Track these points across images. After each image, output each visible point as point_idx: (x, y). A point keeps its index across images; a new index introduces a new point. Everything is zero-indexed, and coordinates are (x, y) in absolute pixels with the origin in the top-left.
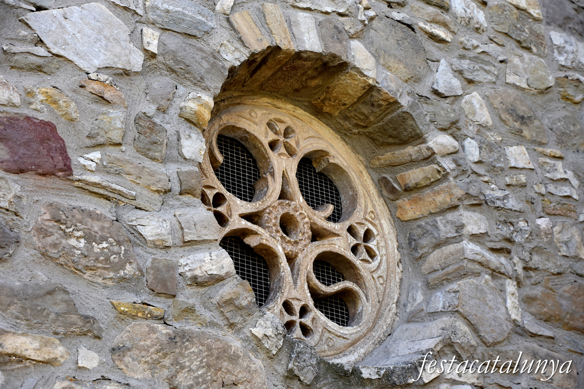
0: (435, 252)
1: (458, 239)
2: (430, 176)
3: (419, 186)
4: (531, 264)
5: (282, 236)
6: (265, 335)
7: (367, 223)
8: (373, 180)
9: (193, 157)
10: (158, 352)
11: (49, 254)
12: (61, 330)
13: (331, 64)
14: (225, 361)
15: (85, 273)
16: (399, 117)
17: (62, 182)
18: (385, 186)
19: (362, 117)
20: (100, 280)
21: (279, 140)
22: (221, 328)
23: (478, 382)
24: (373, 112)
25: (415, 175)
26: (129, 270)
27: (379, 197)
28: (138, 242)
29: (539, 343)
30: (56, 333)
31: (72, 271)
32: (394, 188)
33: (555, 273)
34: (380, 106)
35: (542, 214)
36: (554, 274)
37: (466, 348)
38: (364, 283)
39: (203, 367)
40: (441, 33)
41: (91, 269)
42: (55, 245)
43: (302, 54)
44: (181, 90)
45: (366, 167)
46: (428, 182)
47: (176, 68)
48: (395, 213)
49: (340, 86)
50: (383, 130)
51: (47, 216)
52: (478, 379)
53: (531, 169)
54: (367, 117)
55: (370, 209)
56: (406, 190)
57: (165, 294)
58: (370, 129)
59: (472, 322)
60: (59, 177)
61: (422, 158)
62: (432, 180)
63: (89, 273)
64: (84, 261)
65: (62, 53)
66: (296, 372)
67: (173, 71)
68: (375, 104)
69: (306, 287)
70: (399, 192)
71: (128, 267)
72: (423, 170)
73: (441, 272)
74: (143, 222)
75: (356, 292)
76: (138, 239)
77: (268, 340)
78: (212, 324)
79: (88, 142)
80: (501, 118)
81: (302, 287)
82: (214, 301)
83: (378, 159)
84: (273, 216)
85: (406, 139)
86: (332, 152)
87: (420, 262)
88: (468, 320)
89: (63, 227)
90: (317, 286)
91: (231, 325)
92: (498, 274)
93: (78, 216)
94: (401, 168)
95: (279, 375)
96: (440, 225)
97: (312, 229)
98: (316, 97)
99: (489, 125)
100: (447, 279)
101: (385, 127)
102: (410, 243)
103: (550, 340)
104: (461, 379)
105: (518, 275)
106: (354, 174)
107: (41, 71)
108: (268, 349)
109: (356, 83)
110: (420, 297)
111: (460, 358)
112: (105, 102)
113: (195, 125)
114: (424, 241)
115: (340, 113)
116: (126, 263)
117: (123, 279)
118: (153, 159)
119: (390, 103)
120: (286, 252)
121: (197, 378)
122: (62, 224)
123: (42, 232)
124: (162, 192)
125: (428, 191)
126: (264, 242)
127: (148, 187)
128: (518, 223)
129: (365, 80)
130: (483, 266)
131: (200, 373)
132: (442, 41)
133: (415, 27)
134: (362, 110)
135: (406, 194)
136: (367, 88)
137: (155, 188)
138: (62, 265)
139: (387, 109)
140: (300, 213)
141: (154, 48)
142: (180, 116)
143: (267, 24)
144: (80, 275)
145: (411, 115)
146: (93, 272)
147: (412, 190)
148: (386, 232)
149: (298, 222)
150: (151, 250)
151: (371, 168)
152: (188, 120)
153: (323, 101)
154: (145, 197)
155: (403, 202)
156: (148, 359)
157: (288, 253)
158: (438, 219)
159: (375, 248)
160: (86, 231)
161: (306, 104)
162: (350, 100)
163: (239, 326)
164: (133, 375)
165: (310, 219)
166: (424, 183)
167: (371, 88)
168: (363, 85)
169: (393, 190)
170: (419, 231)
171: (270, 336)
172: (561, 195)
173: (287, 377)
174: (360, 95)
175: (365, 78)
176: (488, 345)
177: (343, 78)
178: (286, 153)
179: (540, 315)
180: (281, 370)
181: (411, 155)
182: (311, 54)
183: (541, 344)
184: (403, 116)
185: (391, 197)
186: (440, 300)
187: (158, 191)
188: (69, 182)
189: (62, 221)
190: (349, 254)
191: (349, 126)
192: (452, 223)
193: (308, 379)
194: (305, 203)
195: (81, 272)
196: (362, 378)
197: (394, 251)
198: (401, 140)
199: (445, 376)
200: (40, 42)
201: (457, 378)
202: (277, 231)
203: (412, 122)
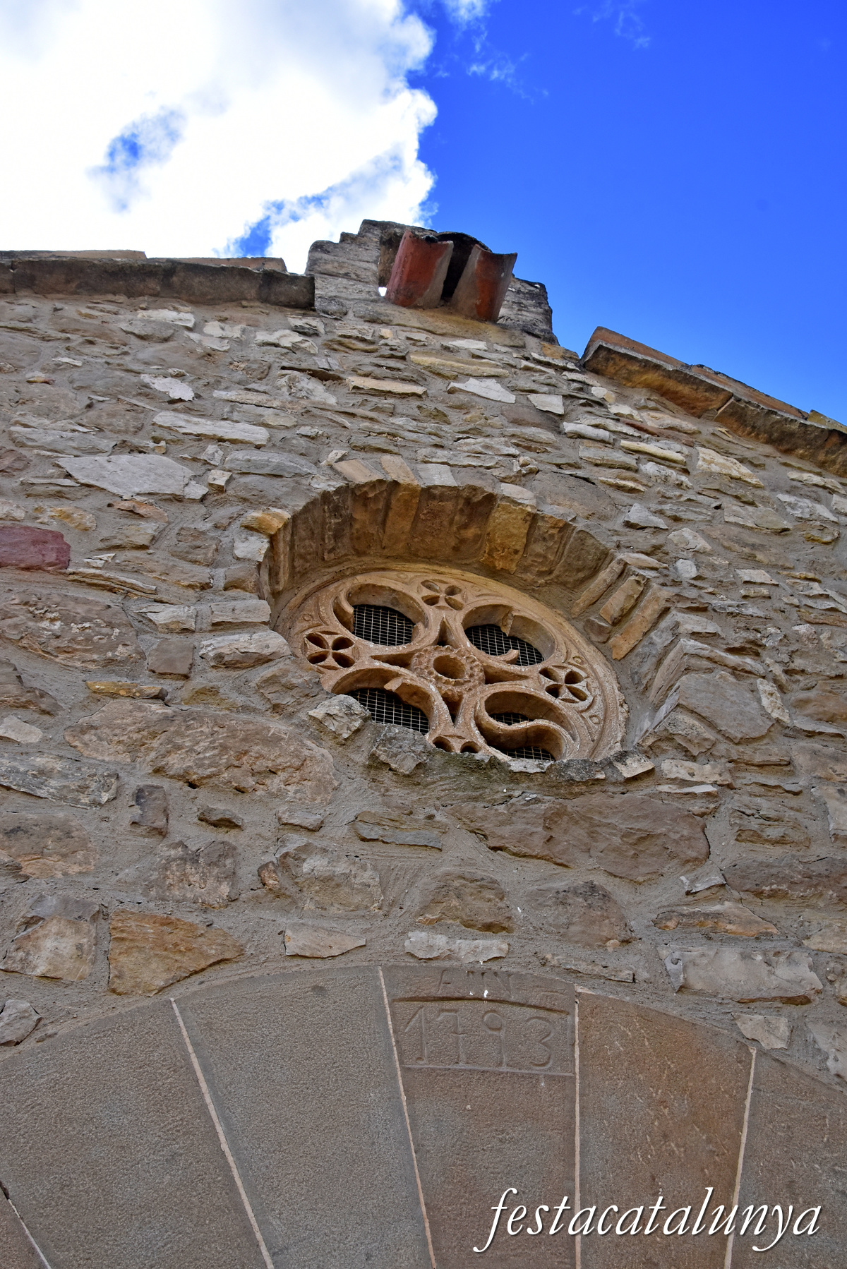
0: (659, 670)
1: (677, 640)
2: (631, 593)
3: (625, 611)
4: (792, 666)
5: (437, 676)
6: (329, 715)
7: (570, 666)
8: (577, 629)
9: (249, 556)
10: (141, 730)
11: (7, 635)
13: (475, 500)
14: (257, 744)
15: (57, 657)
16: (576, 540)
17: (52, 577)
18: (591, 630)
19: (540, 560)
20: (78, 664)
21: (439, 597)
22: (262, 714)
23: (722, 778)
24: (548, 548)
25: (616, 601)
26: (121, 651)
27: (587, 644)
28: (147, 629)
29: (821, 742)
31: (40, 656)
32: (600, 626)
33: (833, 675)
34: (552, 536)
35: (799, 622)
36: (831, 678)
37: (696, 741)
38: (569, 722)
39: (214, 748)
40: (636, 486)
41: (65, 651)
42: (16, 627)
43: (432, 490)
44: (249, 512)
45: (568, 620)
46: (633, 601)
47: (248, 495)
48: (611, 656)
49: (499, 527)
50: (568, 567)
51: (14, 602)
52: (720, 775)
53: (774, 585)
54: (545, 557)
55: (574, 653)
56: (614, 624)
57: (170, 674)
58: (556, 572)
59: (704, 715)
60: (48, 572)
61: (616, 576)
62: (636, 596)
63: (62, 656)
64: (55, 643)
65: (93, 483)
66: (383, 758)
67: (245, 499)
68: (546, 536)
69: (473, 724)
70: (607, 628)
71: (120, 648)
72: (622, 590)
73: (664, 686)
75: (555, 730)
76: (147, 626)
77: (334, 721)
78: (247, 709)
79: (101, 545)
80: (724, 547)
81: (466, 724)
82: (253, 684)
83: (578, 604)
84: (424, 660)
85: (594, 564)
86: (516, 606)
87: (647, 693)
88: (696, 713)
89: (31, 609)
90: (491, 724)
91: (276, 708)
92: (742, 673)
94: (602, 601)
95: (357, 766)
96: (655, 639)
97: (486, 673)
98: (482, 552)
99: (708, 550)
101: (569, 561)
102: (633, 680)
103: (837, 739)
104: (694, 779)
105: (776, 675)
106: (549, 625)
107: (62, 497)
108: (334, 732)
109: (514, 516)
110: (647, 725)
111: (688, 753)
112: (136, 516)
113: (257, 530)
114: (646, 668)
115: (517, 566)
116: (118, 645)
117: (111, 661)
118: (194, 562)
119: (561, 528)
120: (443, 692)
121: (201, 759)
122: (30, 606)
124: (197, 586)
125: (636, 612)
126: (408, 682)
127: (177, 582)
128: (766, 629)
129: (522, 509)
130: (716, 662)
131: (207, 755)
132: (633, 490)
133: (596, 482)
134: (537, 551)
135: (616, 628)
136: (528, 518)
137: (186, 583)
138: (24, 647)
139: (562, 538)
140: (468, 658)
141: (220, 482)
142: (240, 527)
143: (384, 469)
144: (50, 660)
145: (588, 533)
146: (68, 655)
147: (620, 621)
148: (601, 674)
149: (463, 665)
150: (163, 636)
151: (573, 619)
152: (248, 527)
153: (490, 554)
154: (173, 593)
155: (615, 638)
156: (125, 738)
157: (446, 693)
158: (652, 634)
159: (584, 690)
160: (64, 612)
161: (476, 566)
162: (519, 543)
163: (291, 709)
164: (95, 755)
165: (482, 662)
166: (629, 605)
167: (533, 517)
168: (523, 516)
169: (601, 630)
170: (638, 660)
171: (336, 715)
172: (823, 608)
173: (370, 767)
174: (526, 531)
175: (520, 507)
176: (736, 741)
177: (497, 515)
178: (447, 605)
179: (817, 714)
180: (361, 758)
181: (605, 581)
182: (444, 490)
183: (825, 744)
184: (580, 538)
185: (601, 639)
187: (190, 586)
188: (62, 577)
189: (31, 603)
190: (542, 694)
191: (532, 577)
192: (666, 628)
193: (406, 768)
194: (475, 647)
195: (52, 655)
196: (511, 772)
197: (614, 692)
198: (590, 568)
199: (666, 775)
200: (69, 476)
201: (688, 778)
202: (431, 673)
203: (592, 541)
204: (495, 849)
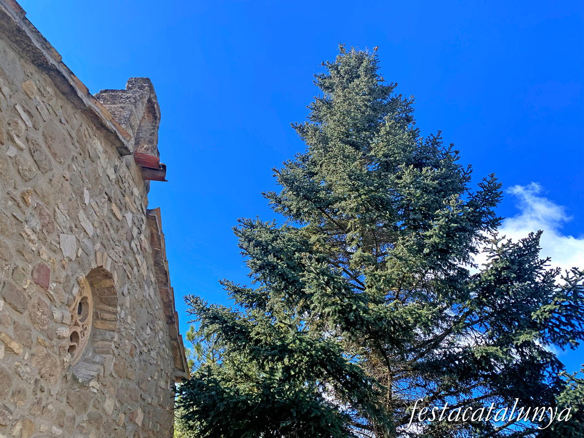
0: (101, 342)
1: (111, 341)
2: (112, 318)
3: (106, 319)
4: (120, 353)
6: (66, 361)
7: (87, 325)
8: (94, 311)
9: (74, 294)
10: (42, 359)
11: (31, 315)
12: (25, 344)
14: (54, 367)
17: (44, 291)
18: (96, 315)
19: (103, 292)
20: (38, 328)
22: (57, 355)
24: (108, 293)
25: (107, 316)
27: (92, 317)
28: (52, 318)
30: (23, 345)
31: (34, 323)
32: (98, 316)
36: (122, 358)
38: (79, 344)
39: (49, 367)
40: (130, 276)
41: (38, 324)
42: (34, 313)
44: (79, 271)
45: (93, 306)
46: (110, 320)
47: (81, 263)
48: (94, 324)
49: (105, 282)
50: (106, 299)
51: (37, 302)
54: (105, 293)
57: (50, 339)
58: (102, 297)
60: (44, 289)
61: (113, 312)
62: (112, 320)
64: (37, 320)
65: (62, 249)
67: (79, 264)
68: (110, 291)
70: (99, 318)
71: (46, 326)
72: (111, 316)
73: (100, 349)
74: (55, 312)
75: (76, 346)
78: (56, 353)
79: (55, 280)
80: (130, 306)
82: (60, 345)
83: (99, 306)
87: (94, 342)
88: (104, 368)
89: (39, 307)
91: (60, 355)
93: (44, 305)
94: (104, 312)
96: (107, 334)
97: (75, 322)
98: (95, 281)
100: (102, 353)
101: (108, 298)
102: (94, 335)
105: (117, 356)
106: (90, 307)
107: (55, 252)
108: (65, 366)
109: (110, 283)
110: (90, 354)
112: (64, 268)
113: (79, 284)
114: (99, 337)
115: (97, 288)
117: (43, 330)
118: (65, 291)
119: (114, 293)
121: (46, 371)
123: (34, 307)
124: (62, 303)
125: (108, 322)
127: (60, 300)
131: (48, 369)
132: (129, 279)
134: (105, 291)
135: (101, 320)
137: (62, 301)
138: (32, 320)
139: (112, 294)
141: (79, 255)
142: (76, 279)
143: (103, 258)
144: (35, 325)
145: (117, 299)
147: (103, 319)
148: (89, 329)
150: (53, 322)
151: (95, 307)
152: (78, 282)
153: (96, 283)
154: (58, 303)
155: (99, 322)
156: (38, 360)
158: (107, 332)
159: (85, 334)
160: (43, 310)
162: (104, 286)
165: (76, 318)
166: (108, 319)
167: (113, 286)
168: (111, 285)
170: (99, 333)
172: (132, 334)
174: (108, 287)
175: (113, 284)
176: (104, 377)
177: (107, 280)
179: (116, 370)
180: (64, 374)
181: (110, 310)
184: (115, 298)
185: (96, 318)
186: (98, 359)
188: (46, 292)
189: (40, 305)
190: (79, 333)
191: (97, 292)
192: (111, 335)
196: (78, 382)
197: (88, 336)
198: (110, 304)
200: (59, 243)
203: (116, 301)
204: (68, 402)
